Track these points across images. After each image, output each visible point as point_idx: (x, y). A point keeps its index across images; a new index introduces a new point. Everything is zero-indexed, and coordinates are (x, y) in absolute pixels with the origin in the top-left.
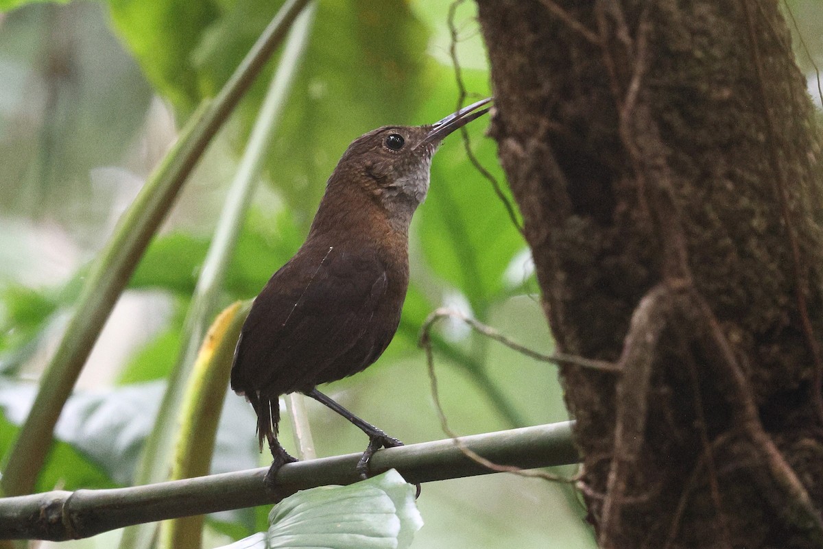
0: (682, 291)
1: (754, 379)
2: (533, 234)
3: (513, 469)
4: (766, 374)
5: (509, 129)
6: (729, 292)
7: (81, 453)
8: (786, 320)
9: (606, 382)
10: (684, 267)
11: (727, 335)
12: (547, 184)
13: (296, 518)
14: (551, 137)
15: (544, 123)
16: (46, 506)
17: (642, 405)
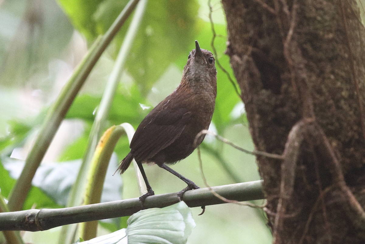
0: (311, 124)
1: (343, 163)
2: (245, 97)
3: (236, 202)
4: (348, 161)
5: (235, 51)
6: (332, 124)
7: (43, 192)
8: (357, 137)
9: (277, 163)
10: (312, 113)
11: (330, 143)
12: (252, 75)
13: (140, 222)
14: (253, 55)
15: (250, 49)
16: (28, 216)
17: (293, 174)
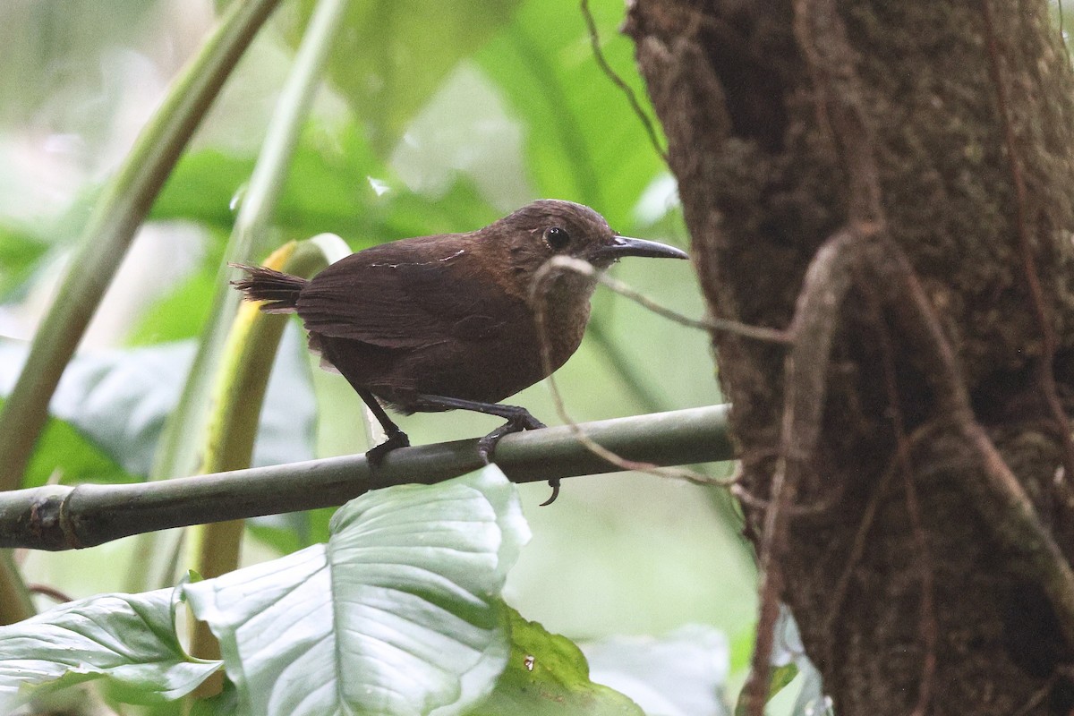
0: (873, 239)
1: (965, 354)
2: (679, 161)
3: (651, 467)
4: (980, 348)
5: (651, 24)
6: (935, 241)
7: (83, 434)
8: (1007, 280)
9: (772, 355)
10: (876, 207)
11: (930, 296)
12: (699, 97)
13: (366, 526)
14: (705, 36)
15: (697, 18)
16: (39, 505)
17: (819, 387)
